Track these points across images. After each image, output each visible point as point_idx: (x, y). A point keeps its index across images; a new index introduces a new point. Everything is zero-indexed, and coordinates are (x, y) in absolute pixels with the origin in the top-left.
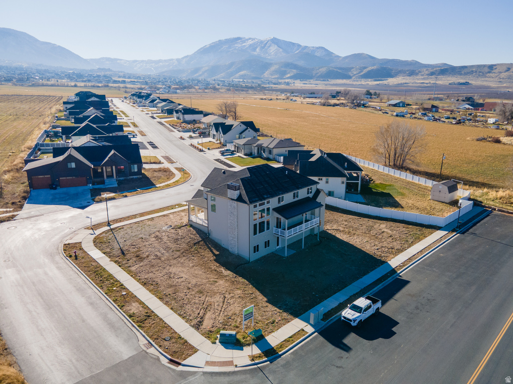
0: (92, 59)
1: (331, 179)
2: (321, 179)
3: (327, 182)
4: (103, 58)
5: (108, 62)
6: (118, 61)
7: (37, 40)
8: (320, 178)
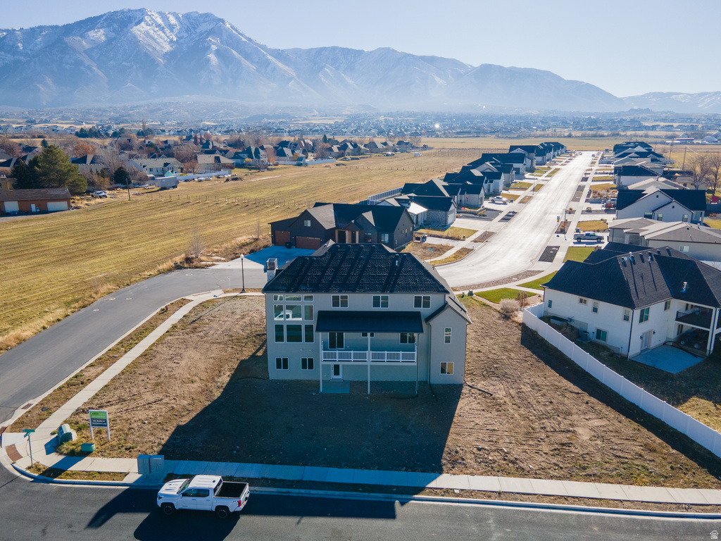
0: (630, 98)
1: (603, 306)
2: (585, 302)
3: (595, 310)
4: (649, 94)
5: (654, 99)
6: (674, 97)
7: (560, 79)
8: (584, 298)
